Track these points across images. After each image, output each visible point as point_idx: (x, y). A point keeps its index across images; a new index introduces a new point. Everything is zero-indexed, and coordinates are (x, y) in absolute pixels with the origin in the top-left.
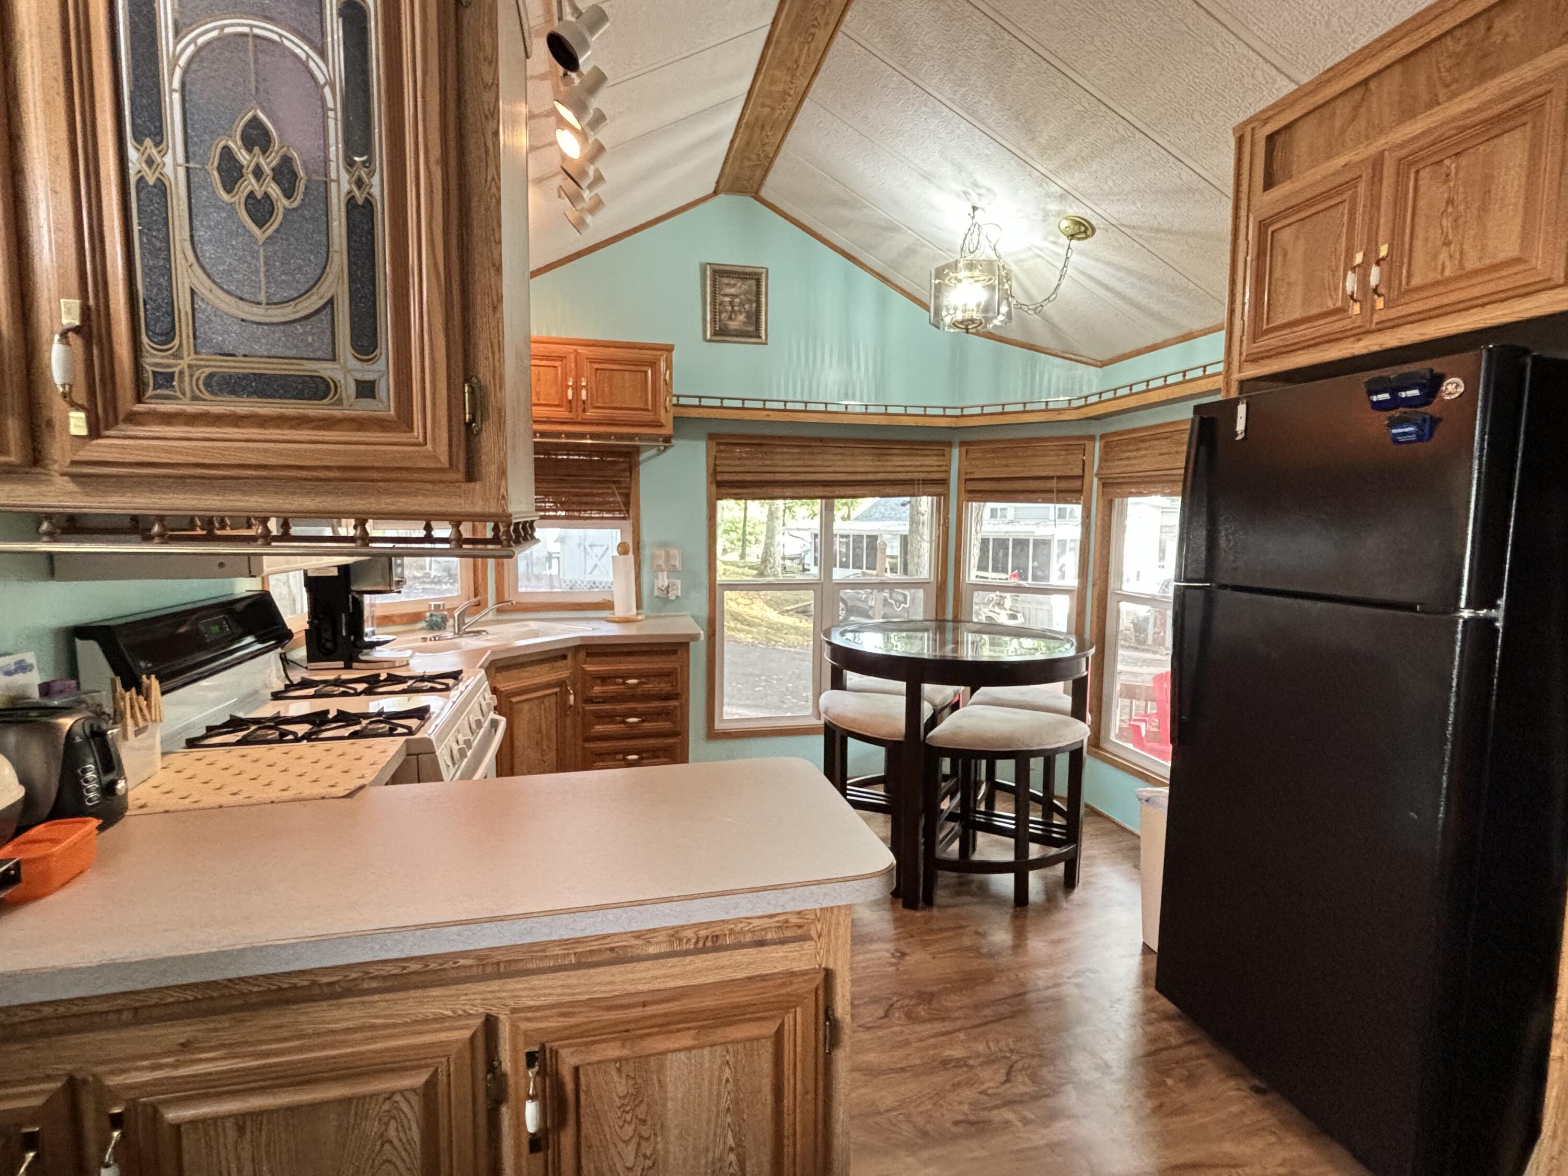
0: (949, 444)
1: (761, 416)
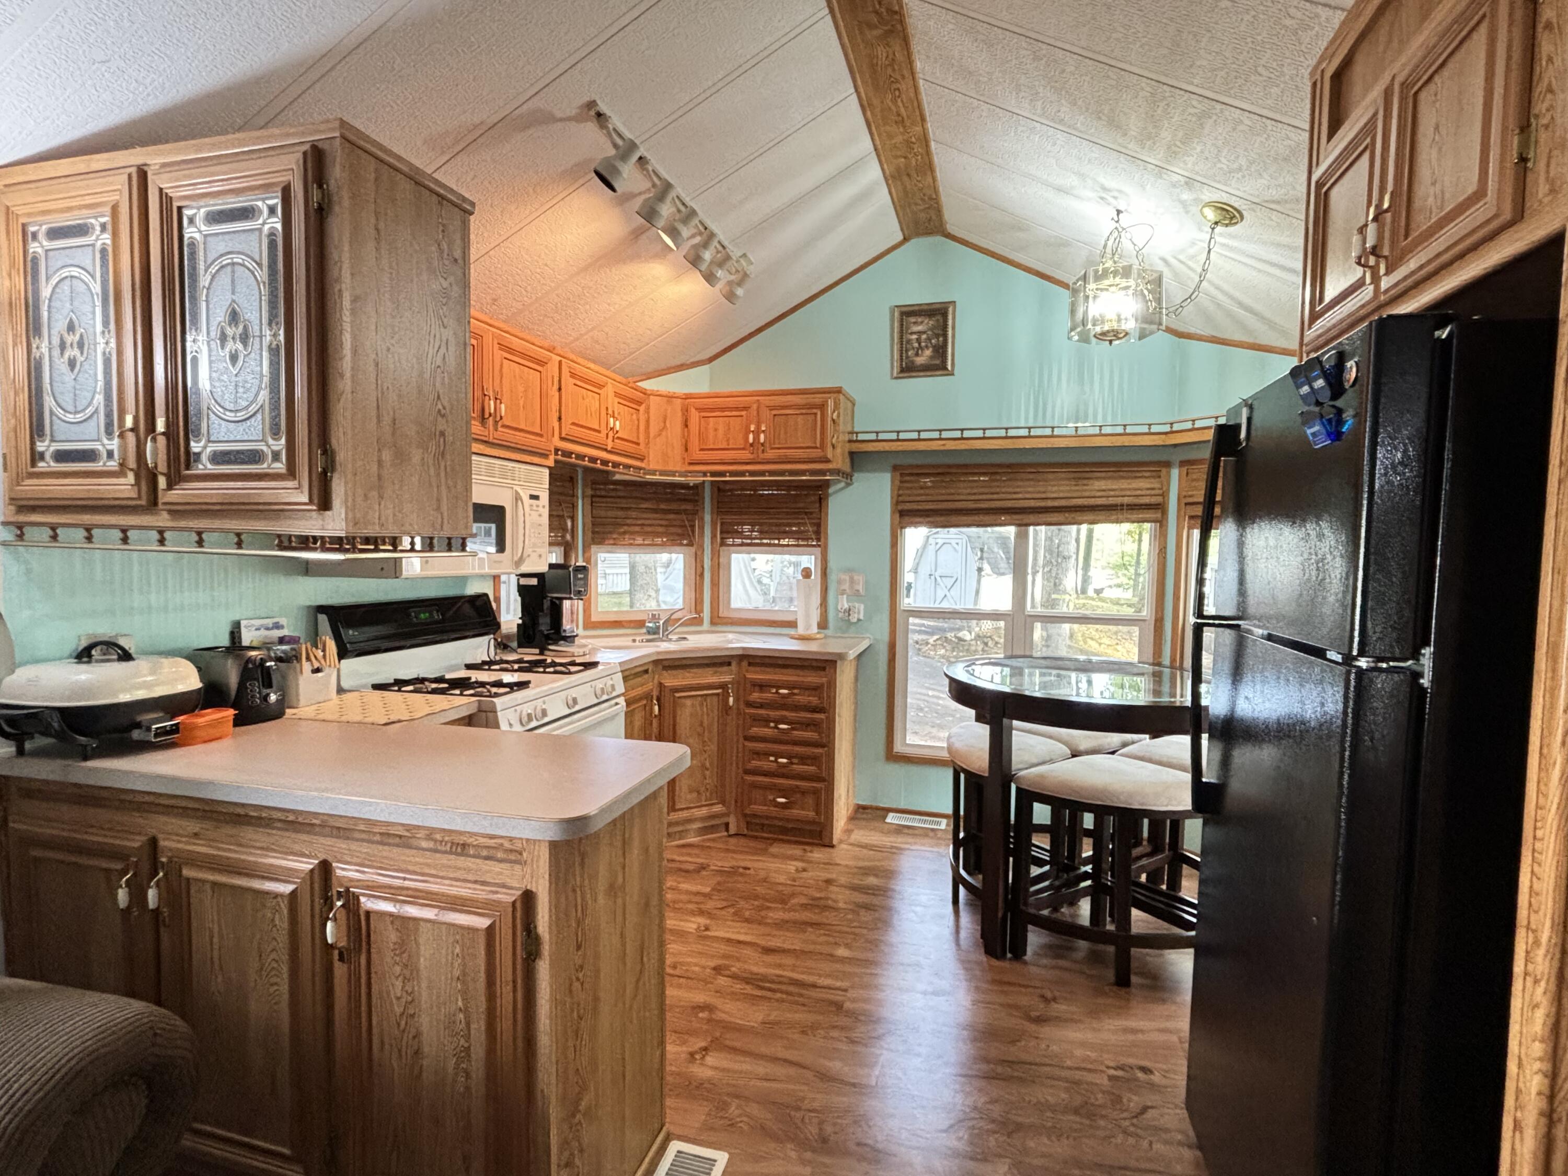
0: (1168, 464)
1: (935, 446)
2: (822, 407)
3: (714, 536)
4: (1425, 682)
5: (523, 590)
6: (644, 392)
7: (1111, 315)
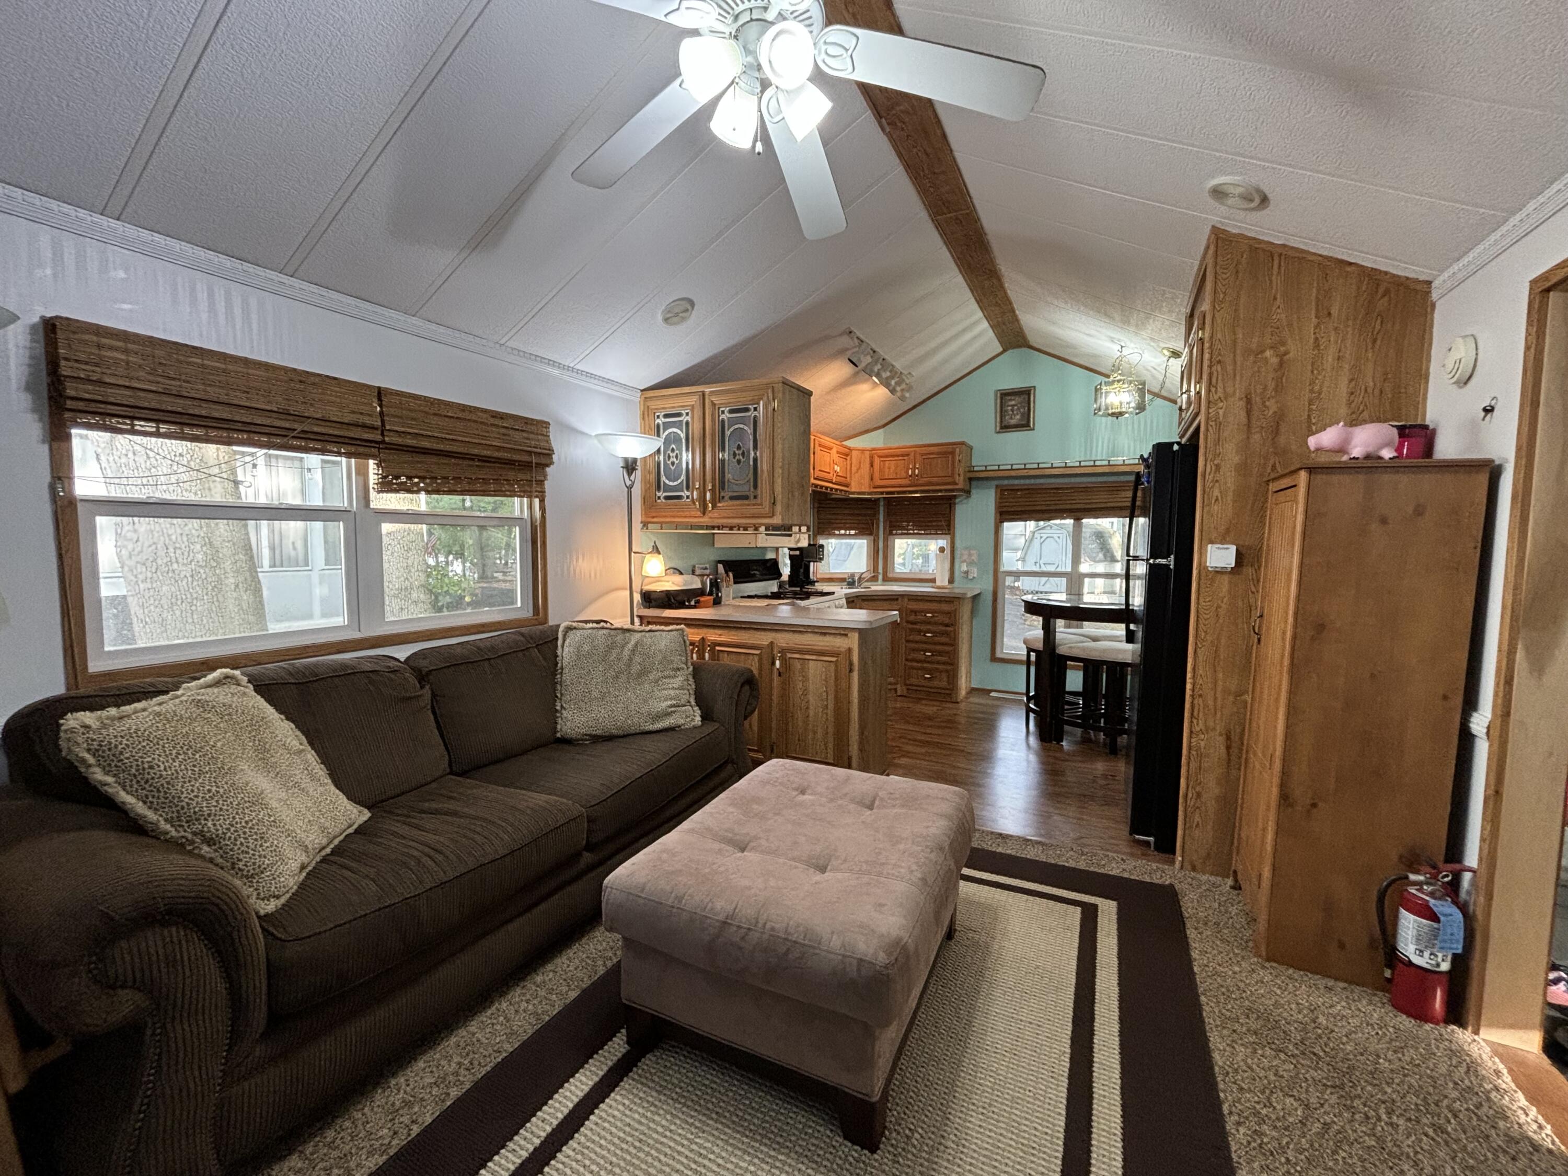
1: (1022, 473)
2: (953, 453)
3: (885, 529)
4: (1172, 567)
5: (791, 557)
6: (849, 449)
7: (1117, 403)
